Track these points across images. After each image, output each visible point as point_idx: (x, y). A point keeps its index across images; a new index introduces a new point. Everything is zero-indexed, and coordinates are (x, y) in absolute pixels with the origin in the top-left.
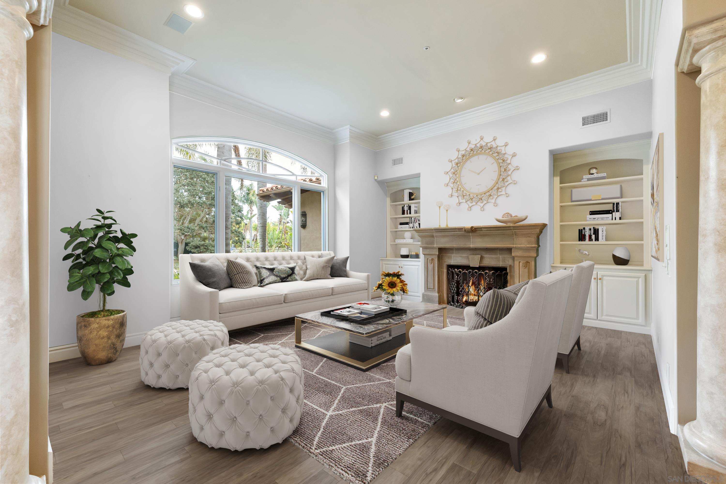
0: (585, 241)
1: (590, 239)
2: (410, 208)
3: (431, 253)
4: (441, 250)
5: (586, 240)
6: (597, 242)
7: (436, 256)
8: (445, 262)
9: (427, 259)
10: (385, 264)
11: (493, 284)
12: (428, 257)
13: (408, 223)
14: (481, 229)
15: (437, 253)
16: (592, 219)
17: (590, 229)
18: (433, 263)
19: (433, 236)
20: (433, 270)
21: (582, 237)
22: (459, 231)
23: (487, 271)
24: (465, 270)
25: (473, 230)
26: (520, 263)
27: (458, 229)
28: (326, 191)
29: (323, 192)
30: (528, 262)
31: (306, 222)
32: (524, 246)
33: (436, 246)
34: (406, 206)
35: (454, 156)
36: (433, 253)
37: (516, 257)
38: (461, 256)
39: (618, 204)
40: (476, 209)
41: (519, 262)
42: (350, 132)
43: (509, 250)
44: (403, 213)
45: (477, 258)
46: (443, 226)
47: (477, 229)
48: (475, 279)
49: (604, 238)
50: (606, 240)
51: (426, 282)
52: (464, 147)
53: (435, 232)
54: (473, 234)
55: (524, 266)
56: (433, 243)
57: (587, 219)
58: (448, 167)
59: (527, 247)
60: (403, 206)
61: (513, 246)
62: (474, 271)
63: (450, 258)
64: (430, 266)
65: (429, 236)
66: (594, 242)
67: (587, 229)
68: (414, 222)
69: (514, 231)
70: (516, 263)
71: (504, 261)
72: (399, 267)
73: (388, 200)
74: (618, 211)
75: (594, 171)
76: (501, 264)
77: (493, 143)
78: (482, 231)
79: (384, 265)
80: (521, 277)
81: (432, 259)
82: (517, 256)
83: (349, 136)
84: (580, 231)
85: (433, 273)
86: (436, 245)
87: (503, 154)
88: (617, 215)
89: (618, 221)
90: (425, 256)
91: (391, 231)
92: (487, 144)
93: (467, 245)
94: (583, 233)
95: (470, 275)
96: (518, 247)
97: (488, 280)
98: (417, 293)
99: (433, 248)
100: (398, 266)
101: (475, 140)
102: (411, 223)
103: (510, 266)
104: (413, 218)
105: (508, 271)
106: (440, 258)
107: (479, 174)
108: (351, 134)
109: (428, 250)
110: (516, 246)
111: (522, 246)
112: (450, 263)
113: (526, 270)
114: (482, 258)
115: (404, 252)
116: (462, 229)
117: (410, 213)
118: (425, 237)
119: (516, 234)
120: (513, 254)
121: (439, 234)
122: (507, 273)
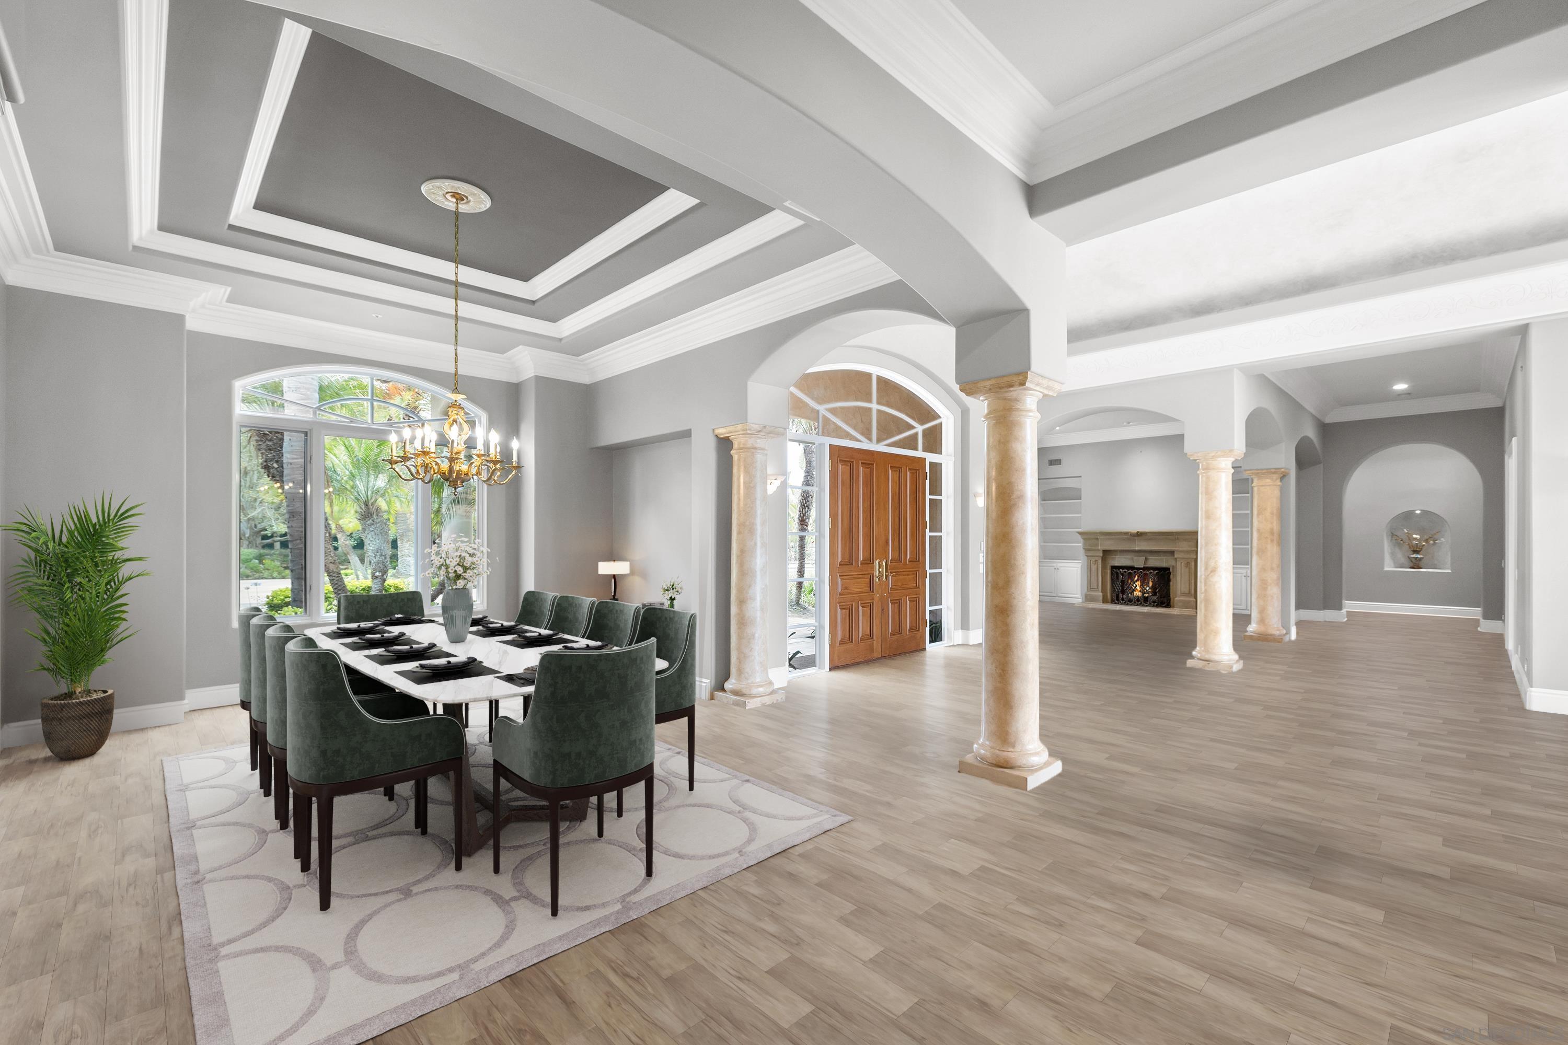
3: (1095, 555)
4: (1105, 552)
7: (1100, 557)
8: (1109, 563)
9: (1090, 560)
11: (1161, 582)
12: (1090, 558)
14: (1147, 534)
15: (1102, 555)
18: (1096, 565)
19: (1097, 539)
20: (1096, 571)
22: (1124, 535)
23: (1151, 571)
24: (1130, 570)
25: (1139, 535)
27: (1124, 533)
30: (1188, 563)
32: (1184, 550)
36: (1098, 555)
37: (1178, 558)
38: (1125, 558)
41: (1181, 563)
43: (1172, 553)
45: (1142, 559)
47: (1142, 534)
48: (1140, 578)
51: (1089, 582)
53: (1100, 535)
54: (1139, 538)
55: (1186, 567)
56: (1097, 545)
59: (1188, 550)
61: (1175, 549)
62: (1139, 572)
63: (1114, 559)
64: (1094, 567)
65: (1093, 539)
69: (1177, 536)
70: (1179, 564)
71: (1167, 562)
72: (1055, 569)
76: (1164, 565)
80: (1182, 576)
81: (1095, 560)
85: (1096, 574)
86: (1100, 547)
90: (1087, 558)
93: (1132, 548)
97: (1156, 579)
99: (1098, 550)
100: (1053, 568)
103: (1173, 567)
105: (1170, 570)
106: (1104, 559)
109: (1091, 552)
110: (1178, 549)
111: (1182, 550)
112: (1114, 565)
113: (1187, 569)
114: (1146, 559)
116: (1128, 533)
118: (1089, 539)
119: (1178, 539)
120: (1176, 556)
121: (1103, 537)
122: (1170, 573)
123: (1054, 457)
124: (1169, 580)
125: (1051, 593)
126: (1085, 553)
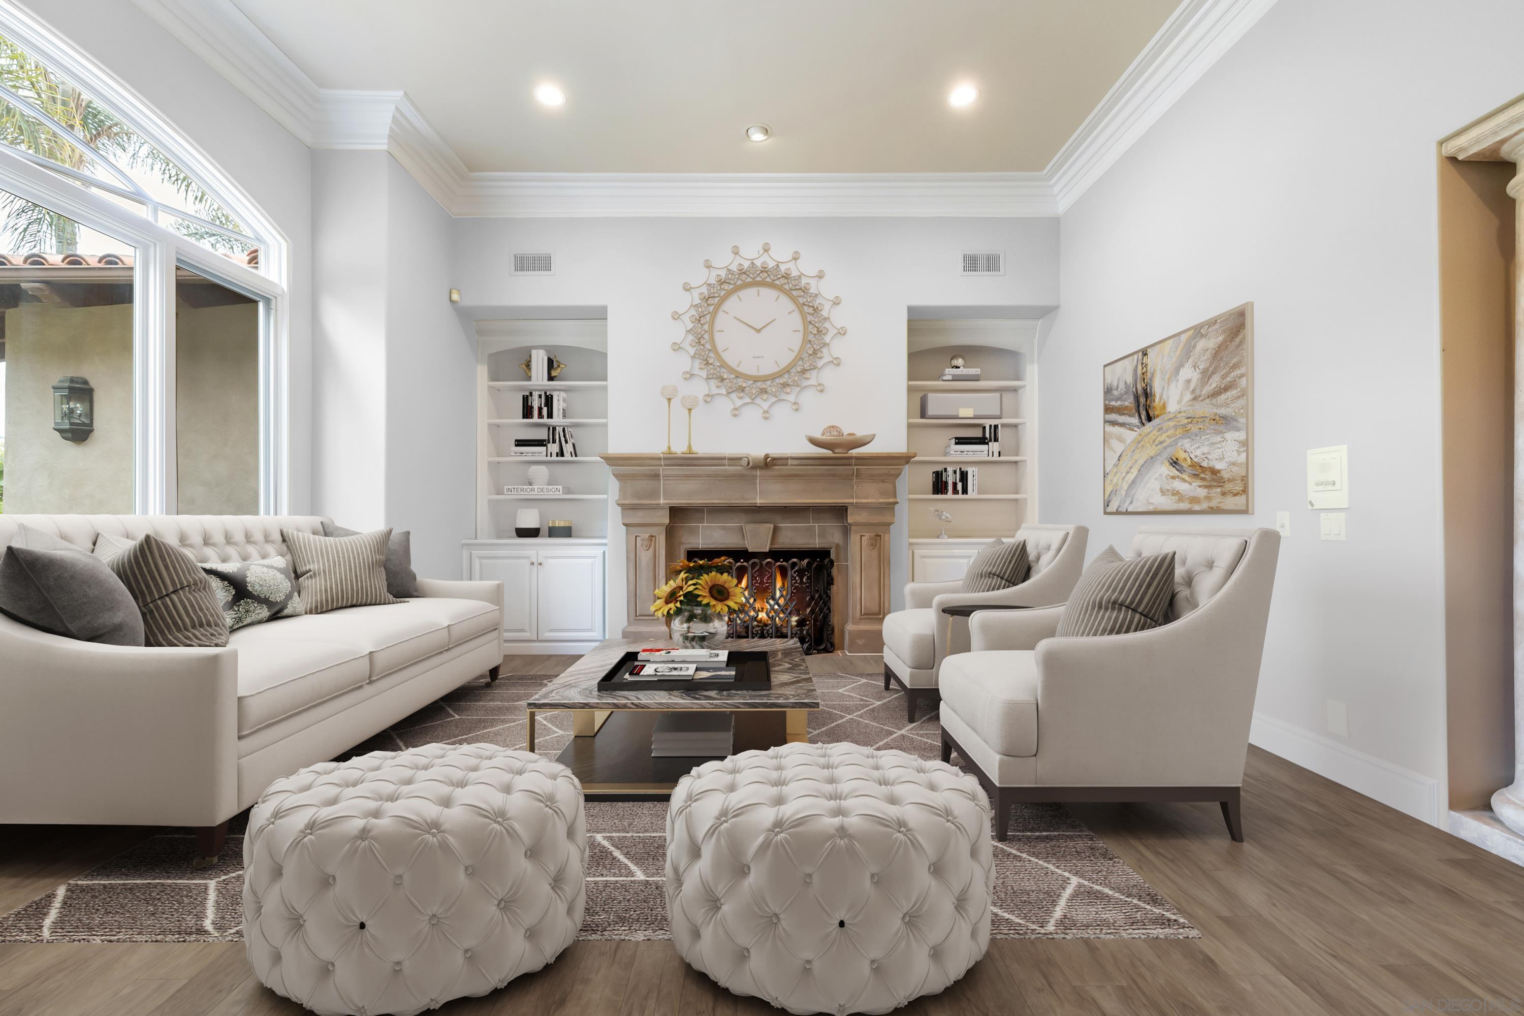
0: (946, 493)
1: (955, 491)
2: (549, 401)
3: (649, 521)
4: (676, 512)
5: (949, 493)
6: (965, 496)
7: (661, 528)
8: (681, 543)
9: (636, 537)
10: (481, 558)
11: (809, 589)
12: (635, 531)
13: (545, 440)
14: (783, 462)
15: (667, 521)
16: (959, 453)
17: (955, 472)
18: (652, 548)
19: (656, 476)
20: (651, 568)
21: (939, 486)
22: (729, 465)
23: (795, 560)
24: (742, 560)
25: (768, 463)
26: (863, 538)
27: (730, 459)
28: (279, 299)
29: (267, 301)
30: (878, 536)
31: (92, 420)
32: (874, 501)
33: (665, 502)
34: (536, 395)
35: (700, 278)
36: (656, 521)
37: (854, 525)
38: (724, 528)
39: (996, 427)
40: (752, 414)
41: (861, 536)
42: (395, 120)
43: (840, 511)
44: (527, 412)
45: (766, 529)
46: (679, 449)
47: (775, 461)
48: (767, 580)
49: (976, 488)
50: (979, 493)
51: (633, 599)
52: (724, 261)
53: (665, 465)
54: (764, 472)
55: (872, 545)
56: (655, 494)
57: (952, 453)
58: (684, 303)
59: (880, 503)
60: (528, 393)
61: (850, 501)
62: (765, 562)
63: (694, 532)
64: (645, 556)
65: (646, 475)
66: (960, 496)
67: (950, 470)
68: (563, 439)
69: (855, 468)
70: (854, 538)
71: (822, 534)
72: (533, 564)
73: (482, 372)
74: (996, 440)
75: (959, 362)
76: (816, 543)
77: (791, 265)
78: (787, 465)
79: (477, 559)
80: (864, 569)
81: (649, 536)
82: (856, 524)
83: (387, 131)
84: (938, 475)
85: (651, 574)
86: (665, 499)
87: (814, 295)
88: (994, 446)
89: (996, 458)
90: (627, 530)
91: (489, 463)
92: (778, 265)
93: (748, 499)
94: (944, 479)
95: (755, 573)
96: (862, 503)
97: (797, 581)
98: (590, 630)
99: (657, 507)
100: (526, 562)
101: (751, 252)
102: (554, 442)
103: (838, 546)
104: (562, 428)
105: (833, 556)
106: (671, 532)
107: (758, 331)
108: (394, 127)
109: (640, 513)
110: (859, 501)
111: (869, 501)
112: (697, 546)
113: (875, 553)
114: (776, 530)
115: (529, 520)
116: (740, 459)
117: (550, 416)
118: (634, 477)
119: (858, 475)
120: (850, 519)
121: (675, 470)
122: (832, 562)
123: (532, 247)
124: (830, 581)
125: (523, 631)
126: (623, 516)
